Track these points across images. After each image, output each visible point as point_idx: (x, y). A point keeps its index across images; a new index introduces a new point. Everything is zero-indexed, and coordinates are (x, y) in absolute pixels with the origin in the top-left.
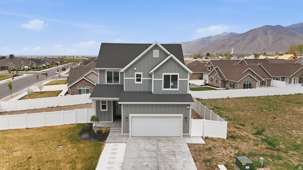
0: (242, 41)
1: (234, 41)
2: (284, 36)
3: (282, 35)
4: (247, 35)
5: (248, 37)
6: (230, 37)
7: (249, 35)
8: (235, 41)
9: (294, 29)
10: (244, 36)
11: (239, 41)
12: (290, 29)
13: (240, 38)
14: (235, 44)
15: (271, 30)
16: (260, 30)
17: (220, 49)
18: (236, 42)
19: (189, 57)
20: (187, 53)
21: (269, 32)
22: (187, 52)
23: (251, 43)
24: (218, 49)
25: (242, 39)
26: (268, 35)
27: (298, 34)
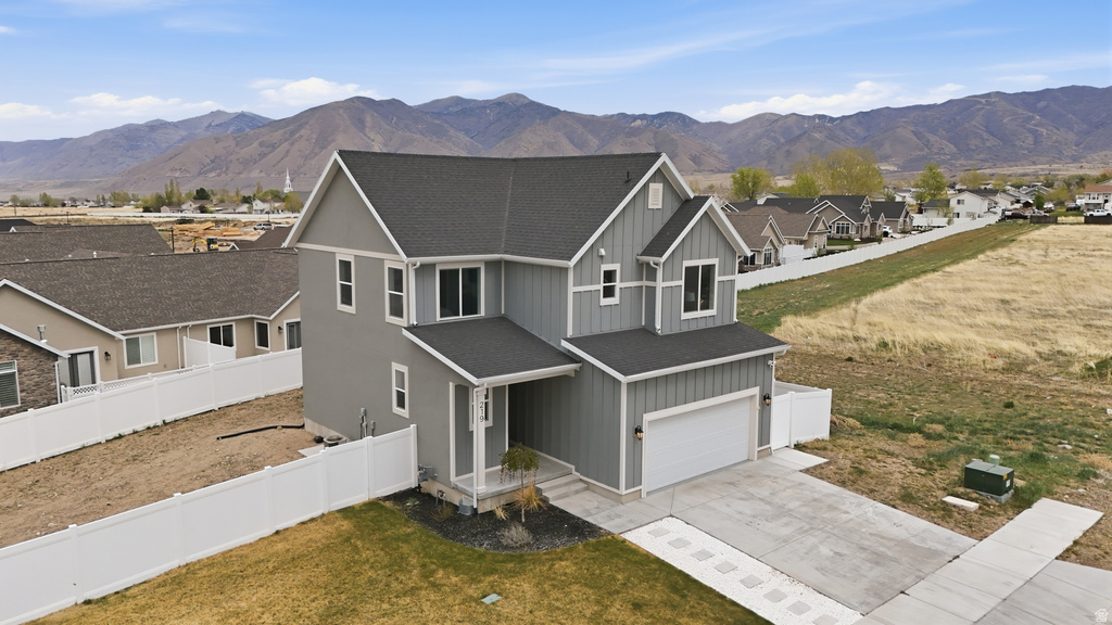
0: (286, 145)
1: (256, 144)
2: (416, 136)
3: (408, 134)
4: (301, 126)
5: (303, 132)
6: (240, 130)
7: (307, 126)
8: (261, 145)
9: (438, 115)
10: (291, 127)
11: (274, 147)
12: (428, 113)
13: (278, 135)
14: (263, 155)
15: (375, 114)
16: (341, 111)
17: (206, 172)
18: (265, 150)
19: (92, 204)
20: (62, 186)
21: (368, 119)
22: (59, 182)
23: (316, 154)
24: (200, 174)
25: (286, 140)
26: (367, 129)
27: (452, 132)
